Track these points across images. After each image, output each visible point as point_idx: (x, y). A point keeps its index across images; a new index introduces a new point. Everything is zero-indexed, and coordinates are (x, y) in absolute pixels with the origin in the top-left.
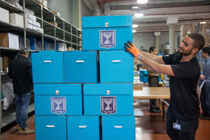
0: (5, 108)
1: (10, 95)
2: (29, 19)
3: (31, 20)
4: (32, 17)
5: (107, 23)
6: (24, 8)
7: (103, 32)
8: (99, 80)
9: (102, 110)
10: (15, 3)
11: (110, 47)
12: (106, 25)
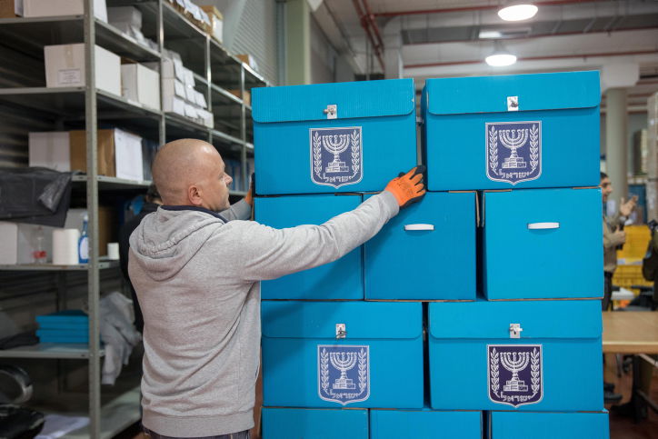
0: (110, 380)
1: (124, 337)
2: (176, 81)
3: (182, 86)
4: (184, 76)
5: (515, 99)
6: (162, 49)
7: (498, 128)
8: (481, 292)
9: (492, 391)
10: (131, 29)
11: (523, 178)
12: (509, 103)
